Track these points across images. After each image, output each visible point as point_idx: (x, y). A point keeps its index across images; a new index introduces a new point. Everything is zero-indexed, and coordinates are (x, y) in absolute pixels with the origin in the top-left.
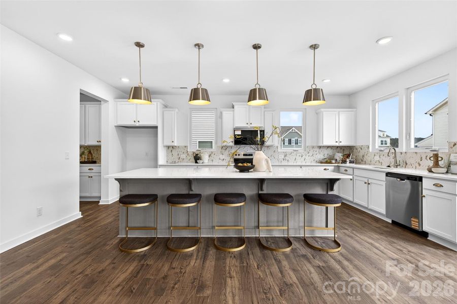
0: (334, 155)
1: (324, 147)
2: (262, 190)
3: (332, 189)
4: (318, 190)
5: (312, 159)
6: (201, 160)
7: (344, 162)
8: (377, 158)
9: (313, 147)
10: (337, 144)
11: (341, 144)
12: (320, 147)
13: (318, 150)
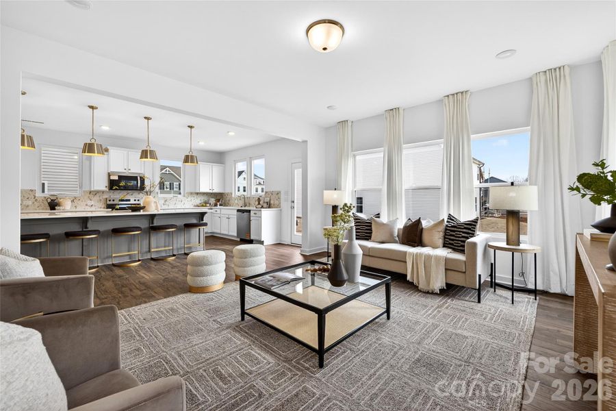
0: (209, 200)
1: (201, 193)
2: (153, 223)
3: (202, 220)
4: (194, 221)
5: (191, 203)
6: (59, 206)
7: (216, 205)
8: (236, 202)
9: (191, 193)
10: (211, 191)
11: (214, 191)
12: (197, 194)
13: (195, 196)
